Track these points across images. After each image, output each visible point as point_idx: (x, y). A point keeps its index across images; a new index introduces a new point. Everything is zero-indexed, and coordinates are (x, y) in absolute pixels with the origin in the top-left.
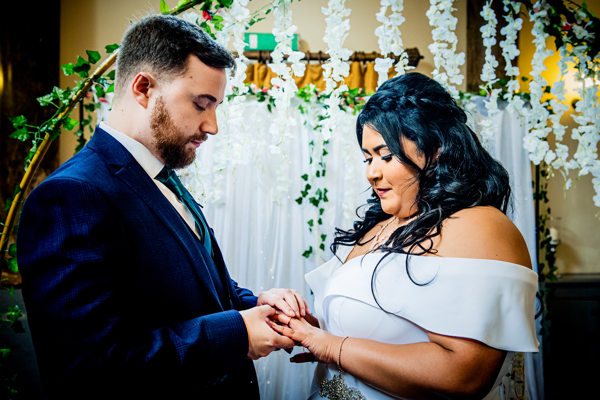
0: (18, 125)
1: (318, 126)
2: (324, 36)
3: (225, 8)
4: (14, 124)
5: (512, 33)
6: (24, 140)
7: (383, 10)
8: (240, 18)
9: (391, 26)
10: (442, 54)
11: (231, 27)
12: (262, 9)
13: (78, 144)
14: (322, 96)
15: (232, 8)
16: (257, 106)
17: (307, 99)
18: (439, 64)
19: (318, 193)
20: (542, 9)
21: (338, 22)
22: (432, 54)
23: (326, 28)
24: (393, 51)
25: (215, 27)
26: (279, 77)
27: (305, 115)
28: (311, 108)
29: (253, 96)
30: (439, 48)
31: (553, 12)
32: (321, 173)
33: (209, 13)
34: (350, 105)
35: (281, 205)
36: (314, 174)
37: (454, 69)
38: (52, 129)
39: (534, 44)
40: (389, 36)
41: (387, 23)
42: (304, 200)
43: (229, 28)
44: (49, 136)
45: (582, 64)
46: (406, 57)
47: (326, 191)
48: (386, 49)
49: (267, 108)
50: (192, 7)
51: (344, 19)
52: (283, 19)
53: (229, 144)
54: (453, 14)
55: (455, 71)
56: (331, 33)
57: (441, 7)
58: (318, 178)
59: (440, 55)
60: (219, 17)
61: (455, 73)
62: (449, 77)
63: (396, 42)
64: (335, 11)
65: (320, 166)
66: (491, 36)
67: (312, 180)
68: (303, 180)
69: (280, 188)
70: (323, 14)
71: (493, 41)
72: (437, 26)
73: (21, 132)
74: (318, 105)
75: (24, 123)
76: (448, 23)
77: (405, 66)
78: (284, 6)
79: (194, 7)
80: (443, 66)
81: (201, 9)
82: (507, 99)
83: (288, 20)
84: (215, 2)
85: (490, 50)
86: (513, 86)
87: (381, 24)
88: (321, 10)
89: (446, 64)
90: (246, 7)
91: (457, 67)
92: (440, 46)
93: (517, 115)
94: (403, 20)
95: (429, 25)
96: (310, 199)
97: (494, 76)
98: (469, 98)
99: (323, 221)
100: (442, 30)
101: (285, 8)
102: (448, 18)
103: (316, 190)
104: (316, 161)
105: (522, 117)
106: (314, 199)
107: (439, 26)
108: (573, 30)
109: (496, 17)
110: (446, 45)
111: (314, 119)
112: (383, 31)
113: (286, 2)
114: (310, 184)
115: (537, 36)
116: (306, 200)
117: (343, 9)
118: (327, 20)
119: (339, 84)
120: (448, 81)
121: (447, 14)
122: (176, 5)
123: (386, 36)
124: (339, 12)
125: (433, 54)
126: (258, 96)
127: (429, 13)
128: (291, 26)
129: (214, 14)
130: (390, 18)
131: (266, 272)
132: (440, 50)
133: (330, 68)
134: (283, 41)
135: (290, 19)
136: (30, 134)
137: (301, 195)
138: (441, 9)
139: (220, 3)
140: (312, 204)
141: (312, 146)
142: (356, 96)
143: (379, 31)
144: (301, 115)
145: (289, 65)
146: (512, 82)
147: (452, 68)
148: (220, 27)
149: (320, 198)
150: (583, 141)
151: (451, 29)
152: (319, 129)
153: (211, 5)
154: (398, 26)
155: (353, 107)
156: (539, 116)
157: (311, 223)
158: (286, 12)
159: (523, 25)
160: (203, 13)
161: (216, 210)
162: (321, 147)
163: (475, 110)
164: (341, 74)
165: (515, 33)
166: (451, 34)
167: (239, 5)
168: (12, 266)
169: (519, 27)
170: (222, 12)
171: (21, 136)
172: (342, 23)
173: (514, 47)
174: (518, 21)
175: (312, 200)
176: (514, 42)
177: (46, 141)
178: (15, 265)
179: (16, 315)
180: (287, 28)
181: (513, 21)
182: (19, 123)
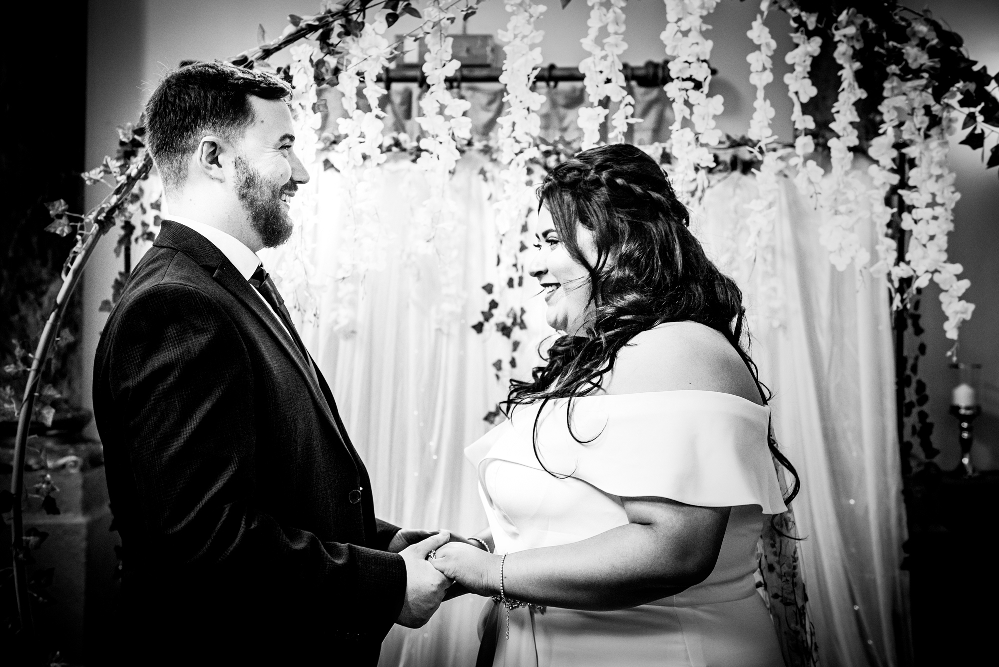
0: (56, 213)
2: (501, 74)
3: (352, 37)
4: (51, 212)
5: (804, 61)
6: (65, 235)
7: (593, 33)
8: (374, 52)
9: (605, 57)
10: (686, 99)
11: (361, 64)
12: (407, 35)
13: (122, 232)
15: (363, 36)
16: (409, 170)
18: (680, 114)
19: (511, 315)
20: (849, 23)
21: (524, 52)
23: (505, 62)
24: (608, 95)
25: (338, 63)
26: (432, 137)
27: (490, 183)
29: (403, 154)
30: (681, 90)
31: (872, 25)
32: (516, 282)
33: (329, 45)
35: (448, 335)
36: (504, 283)
37: (706, 121)
38: (102, 218)
39: (840, 76)
40: (601, 72)
41: (599, 53)
42: (487, 326)
43: (357, 65)
44: (98, 228)
45: (919, 109)
46: (630, 104)
47: (523, 311)
48: (596, 93)
50: (304, 37)
51: (532, 47)
52: (439, 50)
53: (356, 240)
54: (705, 35)
55: (708, 124)
56: (512, 69)
57: (684, 25)
58: (511, 290)
59: (683, 100)
60: (343, 48)
61: (709, 127)
62: (697, 134)
63: (613, 80)
64: (519, 35)
65: (514, 269)
66: (764, 69)
67: (501, 293)
68: (484, 292)
69: (447, 307)
70: (500, 40)
71: (768, 78)
72: (678, 55)
73: (60, 223)
75: (64, 211)
76: (696, 49)
77: (627, 118)
78: (441, 31)
79: (307, 36)
80: (688, 117)
81: (317, 39)
82: (796, 165)
83: (446, 52)
84: (337, 28)
85: (763, 92)
86: (803, 145)
87: (589, 54)
89: (692, 114)
90: (383, 36)
91: (711, 117)
92: (682, 85)
94: (625, 46)
96: (497, 325)
97: (769, 132)
99: (518, 362)
100: (685, 62)
101: (441, 34)
102: (695, 41)
103: (508, 309)
104: (507, 261)
106: (503, 325)
107: (680, 55)
108: (903, 54)
110: (692, 84)
112: (592, 65)
114: (497, 300)
115: (844, 65)
116: (490, 327)
117: (532, 32)
118: (506, 49)
121: (694, 36)
122: (281, 34)
123: (597, 72)
124: (524, 37)
125: (672, 99)
126: (411, 154)
127: (664, 36)
128: (450, 61)
129: (337, 44)
130: (603, 45)
131: (423, 448)
132: (683, 92)
133: (511, 124)
134: (439, 83)
135: (449, 50)
136: (72, 226)
137: (481, 318)
138: (684, 29)
139: (344, 29)
140: (500, 334)
143: (586, 65)
144: (483, 183)
145: (448, 119)
146: (802, 139)
147: (704, 119)
148: (345, 64)
149: (514, 324)
150: (919, 233)
151: (702, 59)
153: (331, 33)
154: (618, 56)
157: (498, 365)
158: (443, 39)
159: (821, 47)
160: (320, 44)
161: (342, 343)
162: (516, 239)
164: (528, 131)
165: (809, 61)
166: (701, 67)
167: (373, 32)
168: (43, 417)
169: (815, 51)
170: (348, 43)
171: (60, 228)
172: (530, 52)
173: (808, 82)
174: (813, 40)
175: (501, 327)
176: (807, 76)
177: (94, 236)
178: (47, 416)
179: (47, 488)
180: (444, 65)
181: (806, 41)
182: (57, 210)
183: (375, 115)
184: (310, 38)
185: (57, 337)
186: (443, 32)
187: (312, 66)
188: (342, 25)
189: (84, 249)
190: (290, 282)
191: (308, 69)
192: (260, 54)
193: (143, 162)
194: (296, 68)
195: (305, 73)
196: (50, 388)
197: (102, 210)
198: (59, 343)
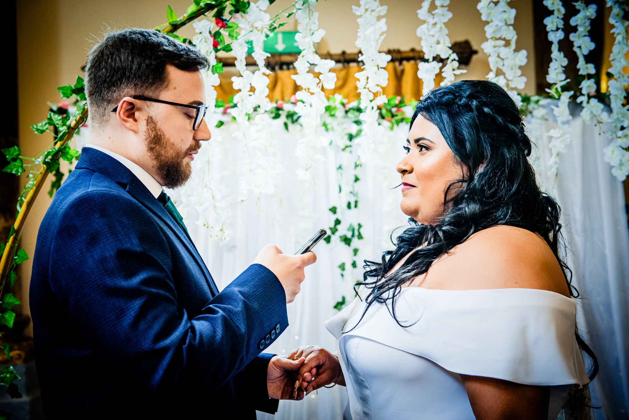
0: (12, 157)
1: (347, 147)
2: (356, 40)
3: (240, 13)
4: (7, 157)
5: (585, 23)
6: (19, 174)
7: (426, 5)
8: (258, 24)
9: (435, 24)
10: (499, 54)
11: (248, 35)
12: (282, 12)
14: (350, 109)
15: (249, 13)
17: (333, 113)
18: (495, 66)
19: (351, 229)
21: (373, 23)
22: (486, 54)
23: (359, 30)
24: (439, 53)
25: (229, 35)
26: (305, 90)
27: (331, 132)
28: (338, 125)
30: (495, 47)
32: (353, 205)
33: (223, 20)
34: (386, 118)
36: (345, 205)
37: (514, 71)
38: (49, 160)
39: (613, 34)
40: (433, 36)
41: (431, 21)
42: (333, 238)
43: (246, 36)
46: (455, 60)
47: (360, 226)
48: (431, 52)
49: (283, 126)
50: (203, 14)
51: (379, 18)
52: (307, 23)
53: (251, 171)
54: (511, 4)
55: (515, 73)
56: (365, 35)
58: (350, 211)
59: (496, 55)
60: (234, 23)
61: (516, 75)
62: (508, 80)
63: (442, 41)
64: (369, 10)
65: (351, 196)
66: (558, 29)
67: (342, 213)
68: (331, 214)
70: (354, 14)
71: (560, 35)
72: (491, 20)
73: (15, 165)
74: (346, 120)
75: (18, 155)
76: (505, 16)
77: (454, 70)
78: (309, 7)
79: (205, 14)
80: (501, 67)
81: (213, 16)
82: (582, 102)
83: (314, 23)
84: (229, 7)
85: (557, 46)
86: (587, 86)
87: (424, 22)
88: (352, 9)
89: (504, 65)
90: (265, 12)
91: (517, 67)
92: (495, 44)
93: (595, 122)
94: (450, 15)
95: (482, 21)
96: (341, 237)
97: (563, 77)
98: (537, 102)
99: (357, 263)
100: (497, 25)
101: (310, 9)
102: (503, 10)
103: (347, 226)
104: (346, 189)
105: (601, 124)
106: (345, 237)
107: (493, 20)
109: (563, 5)
110: (503, 42)
111: (342, 138)
112: (426, 31)
113: (310, 3)
114: (340, 218)
115: (616, 25)
116: (335, 239)
117: (378, 7)
118: (359, 20)
119: (376, 95)
120: (508, 85)
121: (502, 6)
122: (185, 12)
123: (430, 35)
124: (373, 11)
125: (488, 55)
126: (272, 113)
127: (480, 6)
128: (317, 30)
129: (229, 20)
130: (433, 15)
132: (496, 49)
133: (365, 77)
134: (309, 48)
135: (317, 22)
137: (329, 232)
139: (235, 8)
140: (343, 244)
141: (340, 171)
142: (393, 107)
143: (422, 31)
144: (325, 133)
145: (318, 75)
146: (586, 82)
147: (512, 69)
148: (235, 36)
149: (353, 236)
151: (509, 23)
152: (348, 149)
153: (224, 11)
154: (444, 24)
155: (390, 121)
156: (623, 121)
157: (342, 267)
158: (311, 14)
159: (597, 12)
160: (216, 20)
161: (226, 255)
162: (351, 173)
163: (546, 117)
164: (378, 84)
165: (588, 23)
166: (509, 29)
167: (258, 9)
168: (6, 320)
169: (592, 15)
170: (237, 18)
171: (15, 169)
172: (378, 23)
173: (588, 39)
174: (591, 7)
175: (343, 238)
176: (587, 34)
177: (43, 174)
178: (9, 319)
179: (11, 377)
180: (313, 33)
181: (585, 8)
182: (12, 155)
183: (262, 73)
184: (208, 16)
185: (16, 256)
186: (310, 8)
187: (211, 36)
188: (232, 5)
189: (35, 185)
190: (200, 206)
191: (208, 39)
192: (169, 28)
193: (80, 115)
194: (198, 39)
195: (206, 42)
196: (10, 297)
197: (49, 153)
198: (17, 261)
